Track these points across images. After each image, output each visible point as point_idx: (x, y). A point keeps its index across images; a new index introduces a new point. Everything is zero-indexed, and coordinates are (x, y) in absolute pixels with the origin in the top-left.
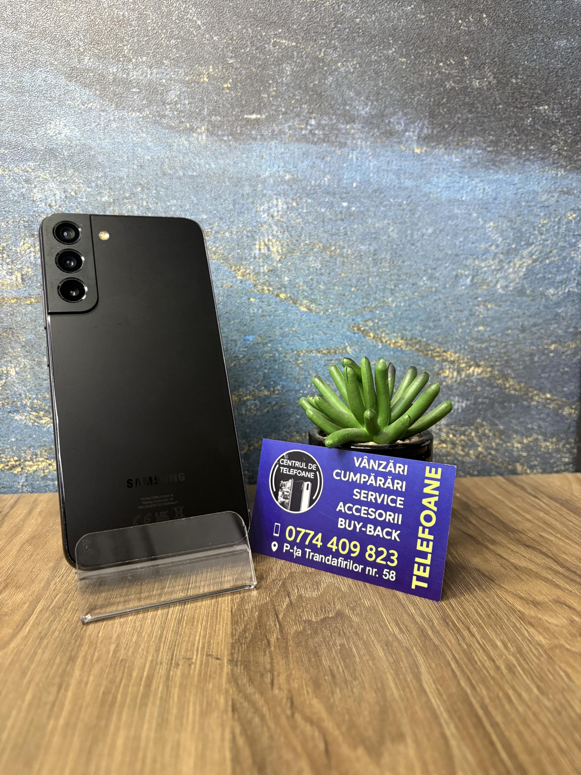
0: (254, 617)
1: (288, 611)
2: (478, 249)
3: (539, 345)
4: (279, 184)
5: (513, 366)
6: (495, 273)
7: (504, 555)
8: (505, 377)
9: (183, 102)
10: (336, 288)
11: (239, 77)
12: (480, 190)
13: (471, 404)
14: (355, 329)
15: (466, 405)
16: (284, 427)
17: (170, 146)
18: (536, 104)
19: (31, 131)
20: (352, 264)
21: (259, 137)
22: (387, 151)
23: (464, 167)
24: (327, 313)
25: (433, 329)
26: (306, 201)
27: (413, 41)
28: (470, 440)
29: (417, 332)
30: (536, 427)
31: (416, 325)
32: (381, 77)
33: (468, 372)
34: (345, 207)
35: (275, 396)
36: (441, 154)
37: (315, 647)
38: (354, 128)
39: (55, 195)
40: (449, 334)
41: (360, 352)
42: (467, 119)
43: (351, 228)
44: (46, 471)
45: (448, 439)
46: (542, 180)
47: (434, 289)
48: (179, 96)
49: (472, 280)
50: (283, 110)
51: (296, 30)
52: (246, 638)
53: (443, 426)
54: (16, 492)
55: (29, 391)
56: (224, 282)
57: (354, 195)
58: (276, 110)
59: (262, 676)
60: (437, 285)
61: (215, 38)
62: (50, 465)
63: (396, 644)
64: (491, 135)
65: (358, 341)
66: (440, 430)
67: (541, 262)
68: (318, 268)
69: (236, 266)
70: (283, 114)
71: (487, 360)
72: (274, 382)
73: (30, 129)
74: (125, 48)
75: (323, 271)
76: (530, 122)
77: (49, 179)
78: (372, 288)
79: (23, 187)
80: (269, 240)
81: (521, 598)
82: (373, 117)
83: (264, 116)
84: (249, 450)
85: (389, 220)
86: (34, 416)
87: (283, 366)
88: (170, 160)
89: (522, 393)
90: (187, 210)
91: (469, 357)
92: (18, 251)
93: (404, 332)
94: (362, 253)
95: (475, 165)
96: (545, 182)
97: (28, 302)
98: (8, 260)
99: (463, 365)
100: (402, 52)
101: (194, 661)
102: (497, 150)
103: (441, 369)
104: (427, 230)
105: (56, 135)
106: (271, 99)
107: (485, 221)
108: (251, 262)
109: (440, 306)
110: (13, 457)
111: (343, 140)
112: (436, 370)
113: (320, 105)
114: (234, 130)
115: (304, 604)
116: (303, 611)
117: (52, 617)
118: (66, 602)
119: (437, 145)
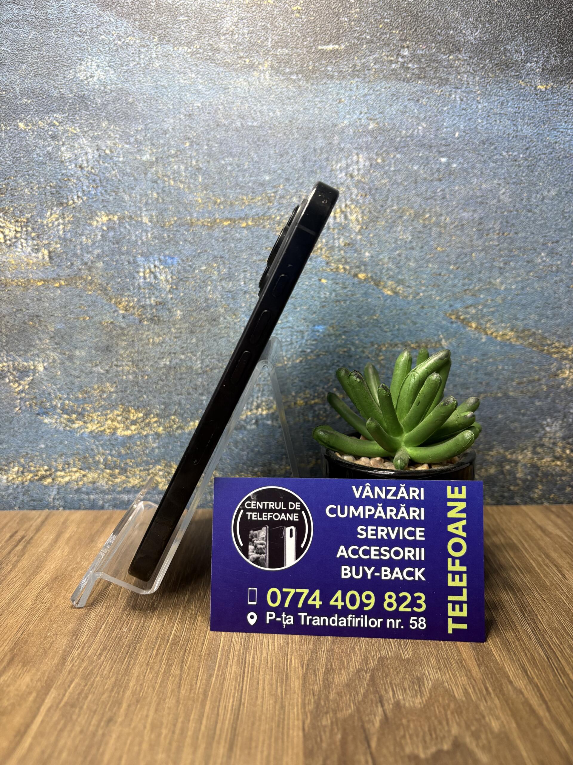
0: (335, 743)
1: (383, 734)
4: (361, 135)
9: (241, 32)
10: (430, 265)
14: (453, 317)
17: (225, 89)
19: (57, 75)
20: (451, 236)
21: (336, 74)
22: (501, 88)
24: (418, 298)
25: (552, 319)
26: (395, 156)
29: (531, 322)
31: (530, 314)
34: (445, 163)
38: (459, 59)
39: (86, 153)
41: (458, 346)
43: (452, 190)
44: (80, 483)
45: (564, 456)
47: (554, 269)
48: (236, 24)
50: (368, 37)
53: (558, 440)
54: (47, 506)
55: (59, 390)
57: (456, 147)
58: (358, 38)
60: (559, 262)
62: (84, 476)
65: (456, 333)
66: (554, 444)
68: (408, 240)
70: (367, 43)
73: (57, 72)
75: (414, 244)
77: (80, 134)
78: (476, 266)
79: (49, 145)
80: (346, 206)
82: (484, 43)
83: (343, 47)
85: (499, 179)
86: (65, 419)
87: (359, 363)
88: (225, 108)
90: (246, 170)
92: (45, 222)
93: (514, 321)
94: (464, 222)
97: (57, 285)
98: (33, 234)
103: (561, 369)
104: (549, 191)
105: (87, 78)
106: (353, 23)
108: (324, 234)
109: (562, 289)
110: (43, 466)
111: (444, 76)
112: (553, 369)
113: (415, 30)
114: (305, 65)
115: (404, 721)
116: (404, 737)
117: (62, 722)
118: (83, 695)
119: (568, 79)
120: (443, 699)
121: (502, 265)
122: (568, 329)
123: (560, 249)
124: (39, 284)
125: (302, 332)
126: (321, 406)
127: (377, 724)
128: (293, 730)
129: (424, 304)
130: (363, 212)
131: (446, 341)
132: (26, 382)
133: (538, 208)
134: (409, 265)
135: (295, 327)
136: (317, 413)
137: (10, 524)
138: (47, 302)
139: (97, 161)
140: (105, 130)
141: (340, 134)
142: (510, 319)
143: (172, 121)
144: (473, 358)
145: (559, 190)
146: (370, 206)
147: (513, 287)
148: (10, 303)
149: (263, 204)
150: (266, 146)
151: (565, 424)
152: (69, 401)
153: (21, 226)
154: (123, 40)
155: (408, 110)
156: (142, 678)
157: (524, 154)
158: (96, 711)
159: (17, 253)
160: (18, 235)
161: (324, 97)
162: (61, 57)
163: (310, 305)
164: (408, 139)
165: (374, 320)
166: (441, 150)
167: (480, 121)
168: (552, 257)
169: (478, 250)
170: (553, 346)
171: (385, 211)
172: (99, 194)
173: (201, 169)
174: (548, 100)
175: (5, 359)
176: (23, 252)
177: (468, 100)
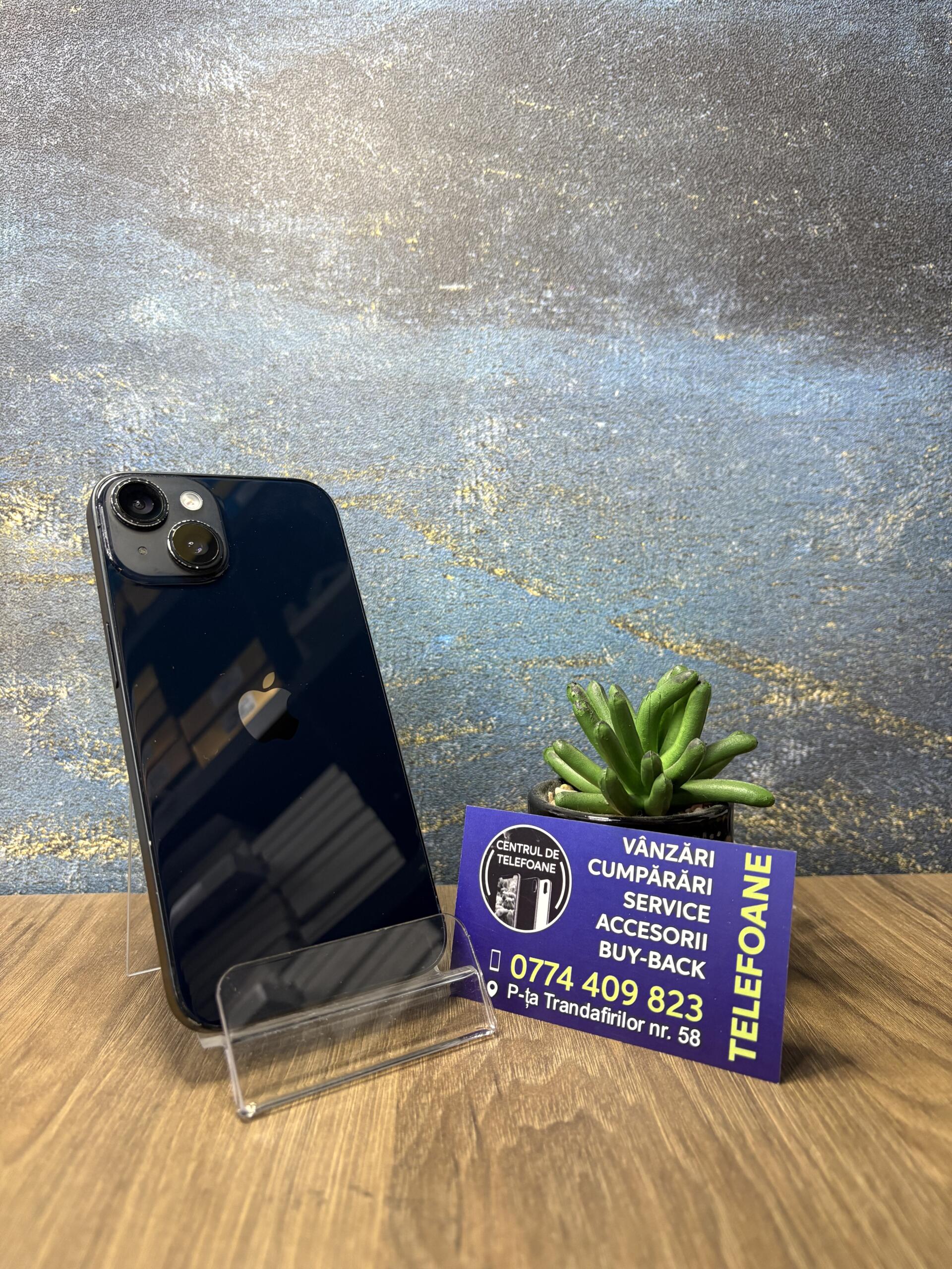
0: (434, 1118)
1: (494, 1109)
2: (823, 494)
3: (931, 653)
4: (495, 394)
5: (888, 688)
6: (852, 533)
7: (873, 1017)
8: (874, 707)
9: (341, 268)
10: (587, 558)
11: (431, 226)
12: (824, 398)
13: (816, 751)
14: (619, 625)
15: (809, 752)
16: (501, 786)
17: (320, 335)
18: (915, 262)
19: (104, 316)
20: (613, 520)
21: (462, 319)
22: (670, 339)
23: (797, 363)
24: (572, 599)
25: (750, 627)
26: (538, 420)
27: (709, 167)
28: (816, 813)
29: (723, 631)
30: (929, 792)
31: (721, 620)
32: (658, 224)
33: (810, 698)
34: (603, 428)
35: (487, 734)
36: (759, 342)
37: (537, 1178)
38: (616, 304)
39: (138, 413)
40: (778, 633)
41: (627, 663)
42: (800, 287)
43: (612, 462)
44: (111, 856)
45: (779, 811)
46: (928, 382)
47: (749, 561)
48: (336, 259)
49: (813, 547)
50: (501, 276)
51: (521, 154)
52: (419, 1157)
54: (62, 890)
55: (88, 724)
56: (405, 549)
57: (616, 409)
58: (489, 277)
59: (442, 1228)
60: (755, 553)
61: (394, 170)
62: (117, 845)
63: (677, 1176)
64: (840, 311)
65: (624, 646)
67: (929, 516)
68: (558, 526)
69: (424, 524)
70: (500, 283)
71: (842, 677)
72: (484, 711)
73: (104, 312)
74: (254, 187)
75: (566, 531)
76: (905, 290)
77: (131, 389)
78: (647, 560)
79: (90, 402)
80: (477, 483)
81: (902, 1097)
82: (646, 285)
83: (470, 287)
84: (442, 826)
86: (94, 765)
87: (499, 685)
88: (320, 357)
89: (904, 734)
90: (346, 436)
91: (811, 672)
92: (79, 500)
93: (701, 631)
94: (630, 503)
95: (815, 359)
96: (932, 385)
97: (91, 582)
98: (62, 516)
99: (802, 687)
100: (692, 184)
101: (326, 1196)
102: (851, 334)
103: (767, 693)
104: (737, 464)
105: (144, 321)
106: (482, 260)
107: (835, 449)
108: (449, 518)
109: (761, 588)
110: (59, 832)
111: (598, 323)
112: (757, 693)
113: (560, 268)
114: (423, 308)
115: (521, 1097)
116: (519, 1110)
117: (97, 1109)
118: (123, 1084)
119: (752, 328)
120: (573, 1075)
121: (681, 557)
122: (773, 640)
123: (755, 537)
124: (67, 580)
125: (422, 644)
126: (449, 744)
127: (488, 1100)
128: (385, 1108)
129: (581, 608)
130: (498, 491)
131: (611, 656)
132: (42, 714)
133: (726, 484)
134: (559, 557)
135: (413, 637)
136: (443, 754)
137: (12, 910)
138: (77, 605)
139: (151, 422)
140: (164, 385)
141: (468, 392)
142: (695, 626)
143: (251, 373)
144: (647, 677)
145: (750, 463)
146: (508, 483)
147: (697, 585)
148: (26, 606)
149: (369, 480)
150: (373, 406)
151: (777, 768)
152: (101, 738)
153: (47, 505)
154: (191, 275)
155: (554, 363)
156: (198, 1065)
157: (704, 417)
158: (140, 1097)
159: (39, 540)
160: (42, 516)
161: (448, 346)
162: (110, 293)
163: (433, 609)
164: (555, 398)
165: (517, 628)
166: (597, 412)
167: (645, 377)
168: (746, 547)
169: (649, 538)
170: (755, 662)
171: (527, 489)
172: (153, 464)
173: (289, 433)
174: (728, 352)
175: (14, 683)
176: (47, 538)
177: (629, 352)
